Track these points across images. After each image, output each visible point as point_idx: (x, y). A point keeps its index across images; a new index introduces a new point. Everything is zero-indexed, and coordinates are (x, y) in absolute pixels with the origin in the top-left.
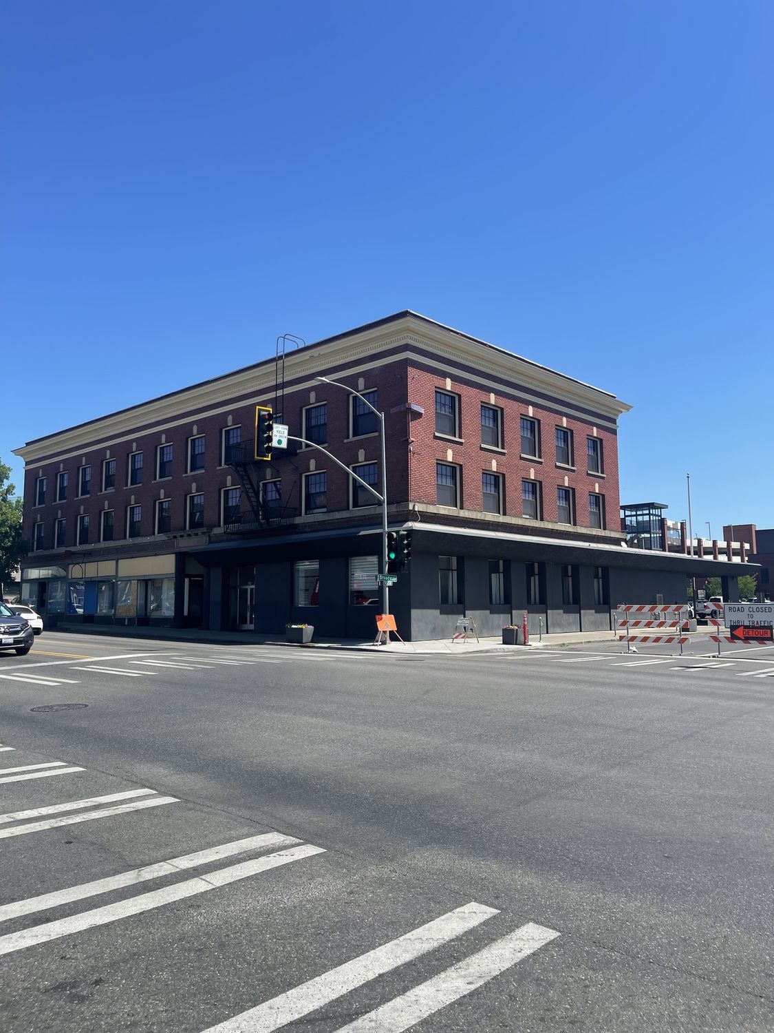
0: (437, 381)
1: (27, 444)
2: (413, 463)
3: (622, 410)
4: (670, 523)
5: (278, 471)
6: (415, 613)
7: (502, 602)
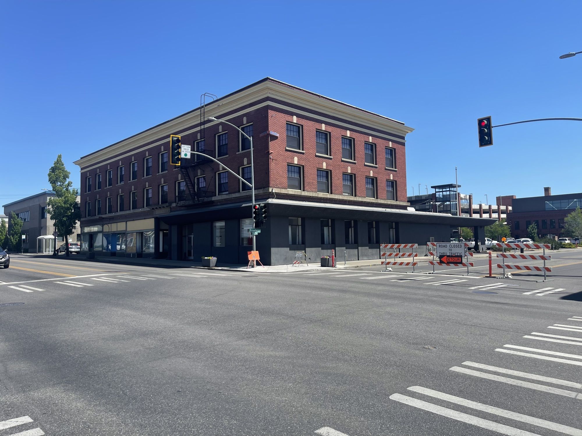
0: (288, 118)
1: (81, 158)
2: (272, 165)
3: (408, 131)
4: (462, 196)
5: (204, 171)
6: (273, 250)
7: (330, 243)
